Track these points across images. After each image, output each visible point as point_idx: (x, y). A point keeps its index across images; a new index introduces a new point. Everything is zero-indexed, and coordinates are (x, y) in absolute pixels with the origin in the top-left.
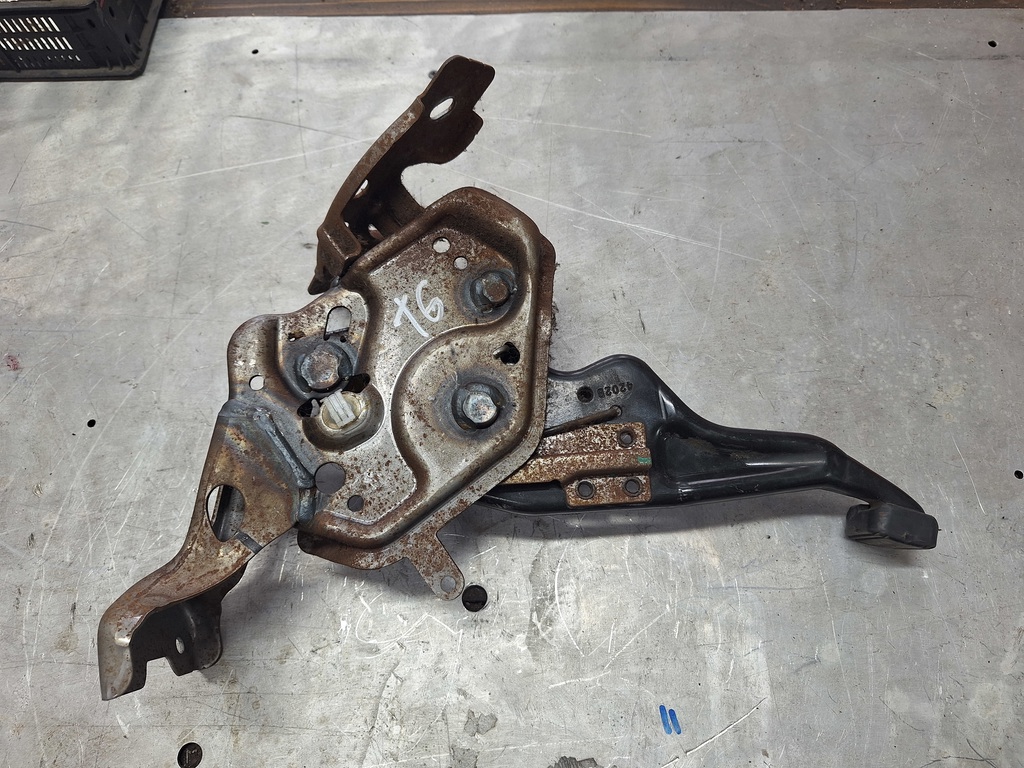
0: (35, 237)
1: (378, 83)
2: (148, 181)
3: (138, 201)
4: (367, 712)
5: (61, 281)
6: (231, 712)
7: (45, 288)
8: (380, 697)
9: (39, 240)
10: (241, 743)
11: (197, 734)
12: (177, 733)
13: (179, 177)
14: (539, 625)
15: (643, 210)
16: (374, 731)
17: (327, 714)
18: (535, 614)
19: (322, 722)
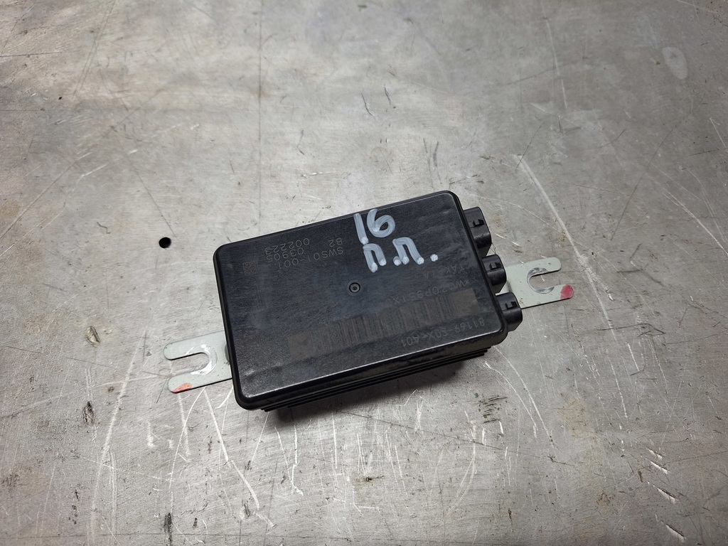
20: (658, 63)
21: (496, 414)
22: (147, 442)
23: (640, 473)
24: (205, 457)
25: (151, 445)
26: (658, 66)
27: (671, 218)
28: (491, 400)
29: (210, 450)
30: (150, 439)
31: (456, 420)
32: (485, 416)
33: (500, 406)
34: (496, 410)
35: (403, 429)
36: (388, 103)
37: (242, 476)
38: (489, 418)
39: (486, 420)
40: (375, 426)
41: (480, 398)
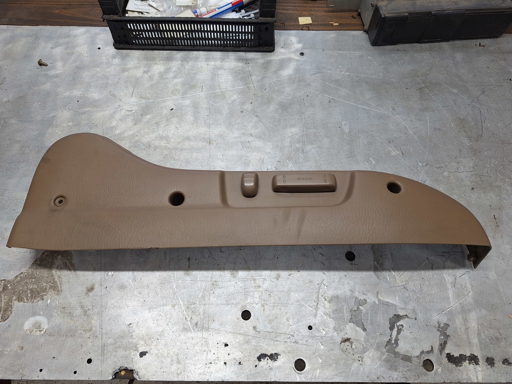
0: (146, 115)
1: (280, 57)
2: (190, 94)
3: (187, 102)
4: (315, 298)
5: (161, 133)
6: (260, 298)
7: (154, 135)
8: (319, 292)
9: (148, 117)
10: (266, 310)
11: (248, 307)
12: (239, 307)
13: (203, 93)
14: (378, 266)
15: (396, 109)
16: (318, 305)
17: (299, 299)
18: (376, 262)
19: (297, 302)
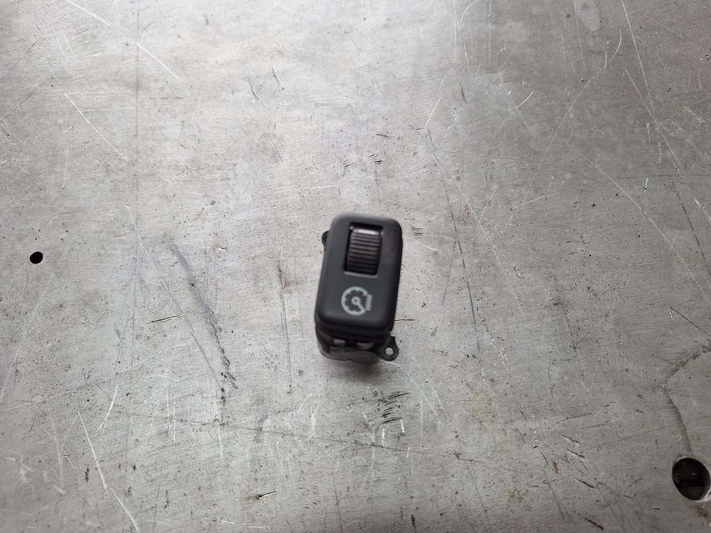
20: (568, 16)
21: (395, 413)
22: (19, 476)
23: (555, 464)
24: (83, 486)
25: (24, 479)
26: (569, 19)
27: (585, 182)
28: (391, 397)
29: (87, 478)
30: (23, 472)
31: (352, 423)
32: (384, 416)
33: (400, 404)
34: (397, 409)
35: (295, 438)
36: (276, 84)
37: (122, 504)
38: (389, 417)
39: (386, 419)
40: (266, 438)
41: (379, 397)
